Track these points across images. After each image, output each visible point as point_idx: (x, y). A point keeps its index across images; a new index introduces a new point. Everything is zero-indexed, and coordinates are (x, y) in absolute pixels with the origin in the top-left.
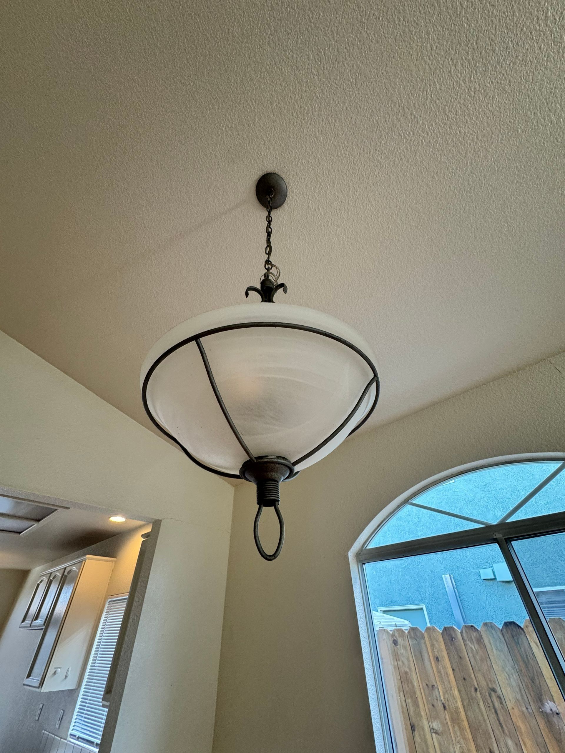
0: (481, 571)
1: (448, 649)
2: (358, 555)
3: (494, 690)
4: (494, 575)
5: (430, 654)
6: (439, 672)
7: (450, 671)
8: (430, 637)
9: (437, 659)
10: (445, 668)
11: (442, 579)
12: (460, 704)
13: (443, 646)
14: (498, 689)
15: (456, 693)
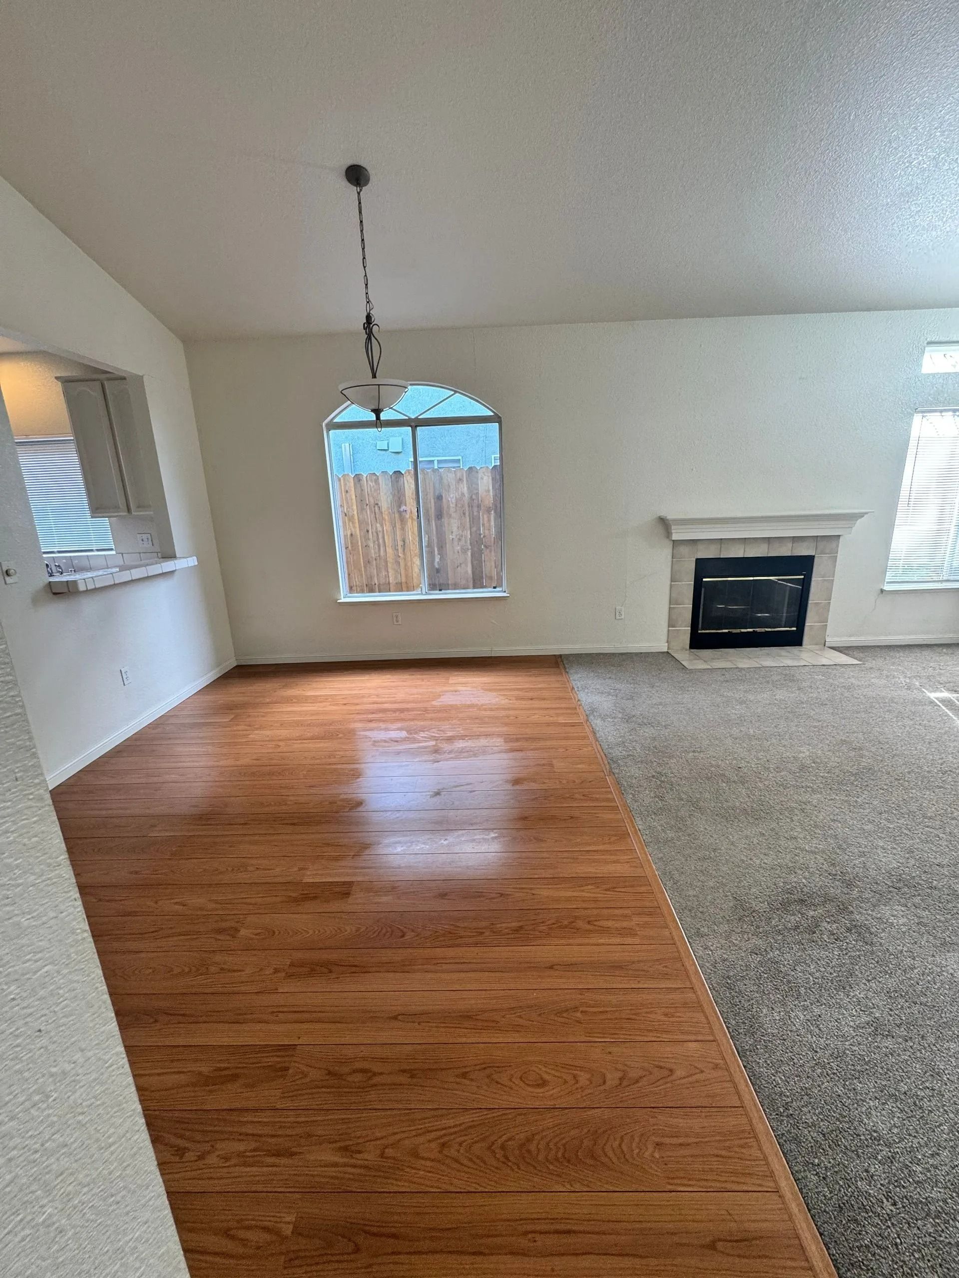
0: (378, 442)
1: (355, 484)
2: (327, 425)
3: (377, 504)
4: (388, 447)
5: (343, 488)
6: (346, 498)
7: (354, 497)
8: (344, 480)
9: (347, 492)
10: (350, 496)
11: (341, 447)
12: (355, 513)
13: (352, 484)
14: (380, 504)
15: (355, 507)
